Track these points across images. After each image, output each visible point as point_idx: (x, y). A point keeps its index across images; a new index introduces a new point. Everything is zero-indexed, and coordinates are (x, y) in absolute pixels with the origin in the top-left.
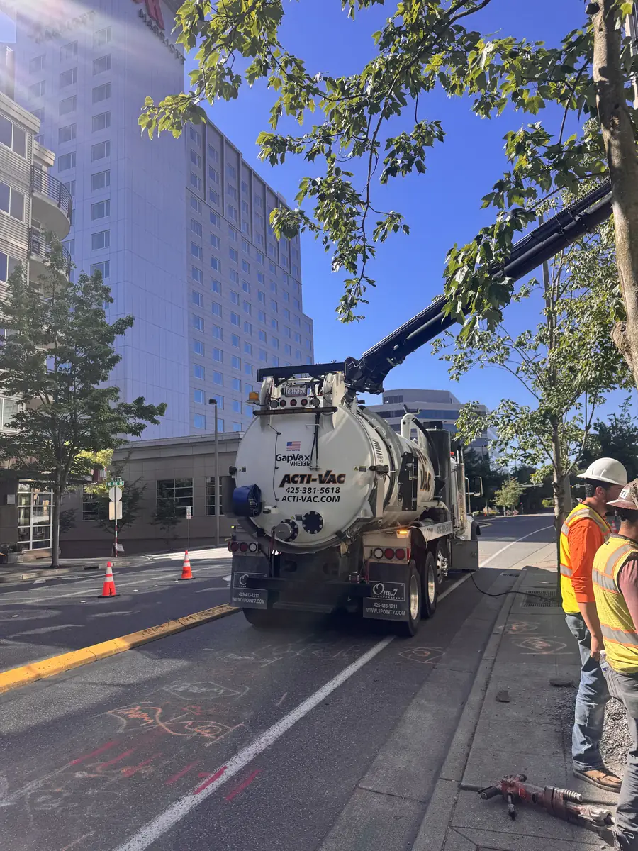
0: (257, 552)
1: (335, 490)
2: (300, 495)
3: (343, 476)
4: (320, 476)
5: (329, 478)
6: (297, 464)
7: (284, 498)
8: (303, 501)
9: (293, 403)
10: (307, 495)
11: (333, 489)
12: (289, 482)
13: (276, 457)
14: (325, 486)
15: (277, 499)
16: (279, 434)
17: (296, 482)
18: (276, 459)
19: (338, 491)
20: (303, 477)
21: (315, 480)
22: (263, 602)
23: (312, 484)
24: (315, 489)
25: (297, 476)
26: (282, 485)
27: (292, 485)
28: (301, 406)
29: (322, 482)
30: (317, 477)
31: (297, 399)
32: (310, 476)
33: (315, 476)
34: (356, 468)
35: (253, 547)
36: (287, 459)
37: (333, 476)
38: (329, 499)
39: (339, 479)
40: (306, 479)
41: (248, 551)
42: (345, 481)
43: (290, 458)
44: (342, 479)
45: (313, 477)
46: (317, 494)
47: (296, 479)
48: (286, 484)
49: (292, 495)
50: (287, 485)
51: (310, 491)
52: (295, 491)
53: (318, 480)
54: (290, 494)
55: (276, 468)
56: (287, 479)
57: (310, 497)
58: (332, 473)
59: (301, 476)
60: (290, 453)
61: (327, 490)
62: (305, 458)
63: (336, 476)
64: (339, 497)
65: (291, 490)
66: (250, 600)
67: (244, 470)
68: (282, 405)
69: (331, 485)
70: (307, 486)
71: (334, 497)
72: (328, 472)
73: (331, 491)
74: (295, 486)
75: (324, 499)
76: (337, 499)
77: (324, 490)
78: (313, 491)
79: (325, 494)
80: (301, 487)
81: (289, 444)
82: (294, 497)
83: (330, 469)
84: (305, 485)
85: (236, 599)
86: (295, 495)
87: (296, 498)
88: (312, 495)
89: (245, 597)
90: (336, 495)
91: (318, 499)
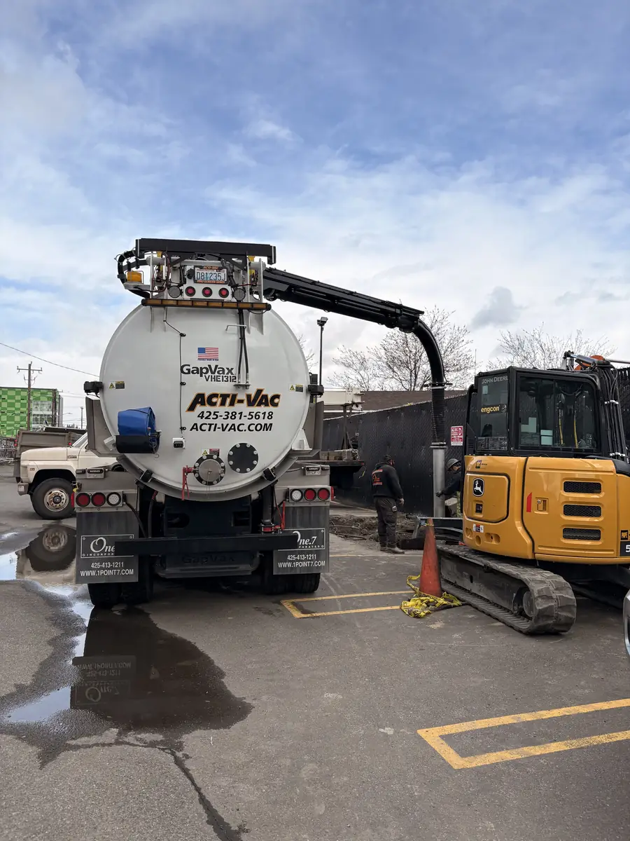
0: (120, 505)
1: (267, 415)
2: (219, 422)
3: (277, 396)
4: (249, 396)
5: (260, 399)
6: (216, 379)
7: (195, 427)
8: (223, 430)
9: (207, 292)
10: (230, 422)
11: (264, 413)
12: (203, 404)
13: (182, 368)
14: (255, 409)
15: (182, 429)
16: (182, 335)
17: (214, 404)
18: (182, 372)
19: (271, 415)
20: (224, 397)
21: (241, 401)
22: (131, 572)
23: (238, 408)
24: (241, 413)
25: (215, 395)
26: (192, 408)
27: (207, 408)
28: (219, 297)
29: (251, 403)
30: (244, 398)
31: (213, 287)
32: (234, 396)
33: (241, 396)
34: (292, 387)
35: (114, 499)
36: (199, 371)
37: (265, 397)
38: (259, 427)
39: (273, 401)
40: (228, 400)
41: (106, 504)
42: (279, 404)
43: (204, 371)
44: (276, 401)
45: (238, 398)
46: (244, 420)
47: (214, 400)
48: (198, 406)
49: (208, 421)
50: (199, 408)
51: (234, 415)
52: (212, 416)
53: (245, 402)
54: (204, 421)
55: (182, 384)
56: (200, 399)
57: (234, 425)
58: (264, 393)
59: (222, 395)
60: (205, 364)
61: (257, 415)
62: (226, 371)
63: (269, 397)
64: (271, 425)
65: (206, 415)
66: (110, 572)
67: (120, 386)
68: (188, 294)
69: (263, 409)
70: (231, 409)
71: (266, 424)
72: (259, 391)
73: (262, 416)
74: (212, 409)
75: (252, 427)
76: (268, 427)
77: (254, 414)
78: (238, 416)
79: (254, 421)
80: (222, 410)
81: (201, 350)
82: (211, 425)
83: (260, 388)
84: (227, 408)
85: (88, 573)
86: (214, 422)
87: (213, 427)
88: (237, 422)
89: (101, 568)
90: (268, 422)
91: (245, 427)
